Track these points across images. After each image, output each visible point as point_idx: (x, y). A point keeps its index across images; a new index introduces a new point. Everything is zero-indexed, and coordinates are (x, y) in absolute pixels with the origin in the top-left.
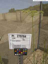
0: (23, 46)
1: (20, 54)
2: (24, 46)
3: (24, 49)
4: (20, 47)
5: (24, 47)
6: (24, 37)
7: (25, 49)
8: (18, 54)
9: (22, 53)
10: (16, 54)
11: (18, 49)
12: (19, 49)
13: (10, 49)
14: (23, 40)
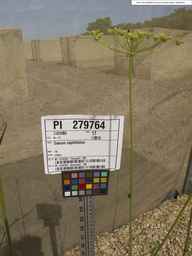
0: (94, 161)
1: (82, 193)
2: (98, 161)
3: (96, 171)
4: (82, 164)
5: (96, 164)
6: (98, 126)
7: (101, 171)
8: (75, 193)
9: (89, 186)
10: (67, 194)
11: (74, 172)
12: (78, 172)
13: (47, 173)
14: (96, 138)
